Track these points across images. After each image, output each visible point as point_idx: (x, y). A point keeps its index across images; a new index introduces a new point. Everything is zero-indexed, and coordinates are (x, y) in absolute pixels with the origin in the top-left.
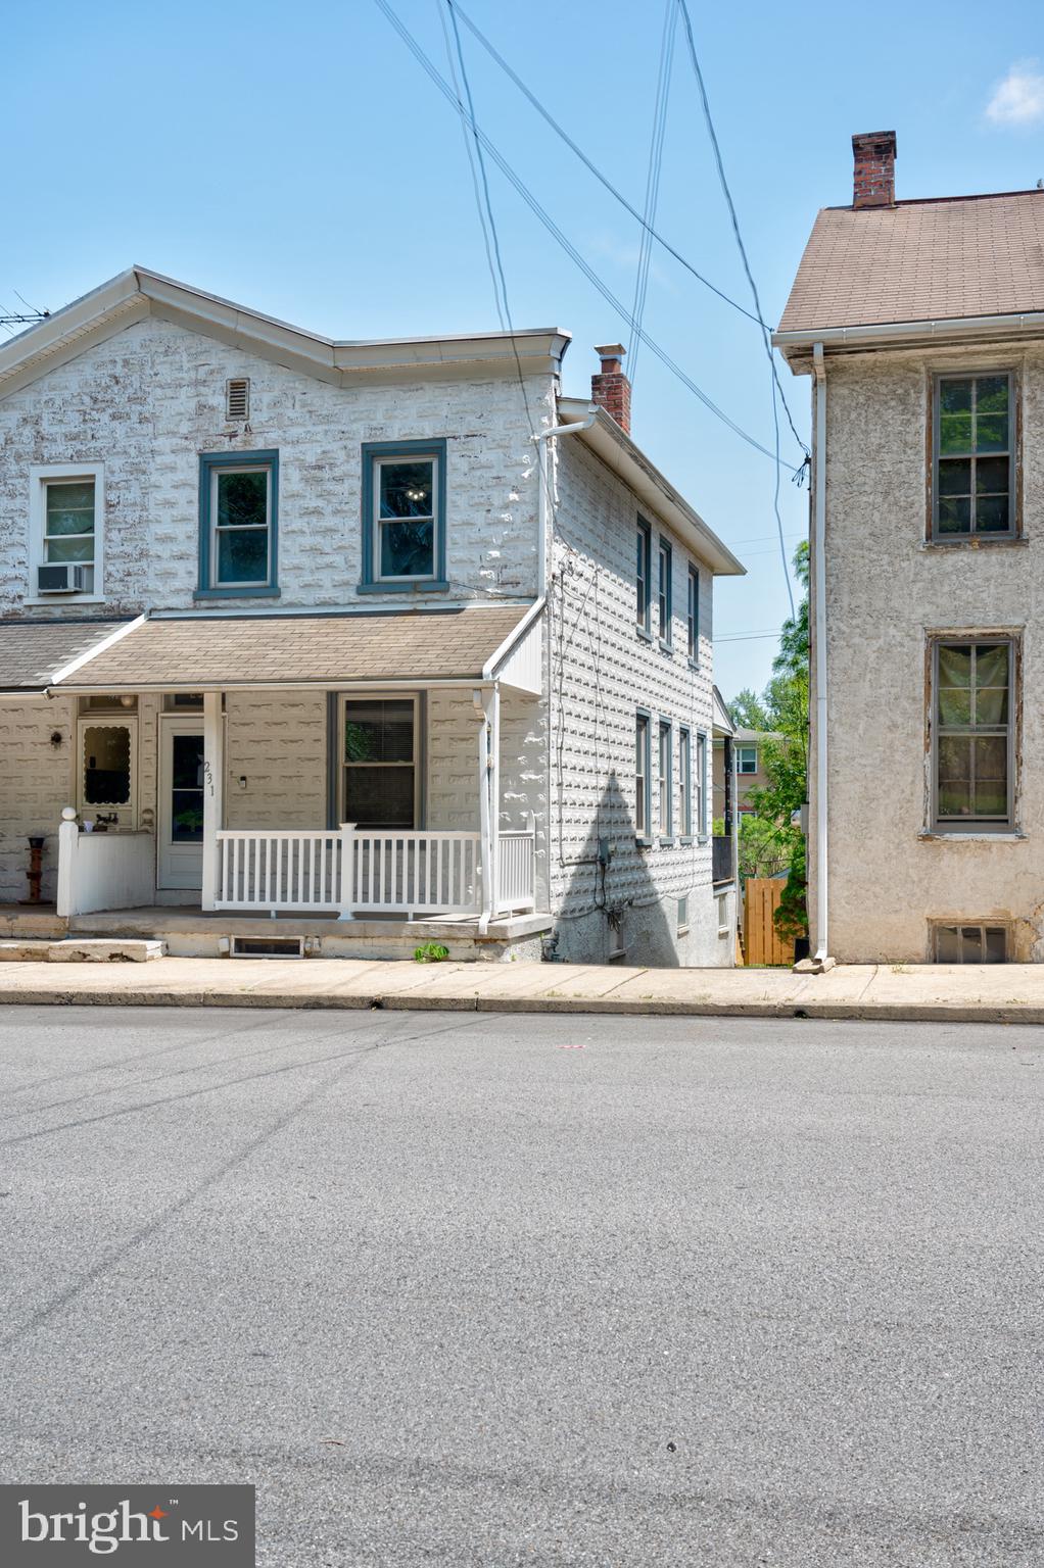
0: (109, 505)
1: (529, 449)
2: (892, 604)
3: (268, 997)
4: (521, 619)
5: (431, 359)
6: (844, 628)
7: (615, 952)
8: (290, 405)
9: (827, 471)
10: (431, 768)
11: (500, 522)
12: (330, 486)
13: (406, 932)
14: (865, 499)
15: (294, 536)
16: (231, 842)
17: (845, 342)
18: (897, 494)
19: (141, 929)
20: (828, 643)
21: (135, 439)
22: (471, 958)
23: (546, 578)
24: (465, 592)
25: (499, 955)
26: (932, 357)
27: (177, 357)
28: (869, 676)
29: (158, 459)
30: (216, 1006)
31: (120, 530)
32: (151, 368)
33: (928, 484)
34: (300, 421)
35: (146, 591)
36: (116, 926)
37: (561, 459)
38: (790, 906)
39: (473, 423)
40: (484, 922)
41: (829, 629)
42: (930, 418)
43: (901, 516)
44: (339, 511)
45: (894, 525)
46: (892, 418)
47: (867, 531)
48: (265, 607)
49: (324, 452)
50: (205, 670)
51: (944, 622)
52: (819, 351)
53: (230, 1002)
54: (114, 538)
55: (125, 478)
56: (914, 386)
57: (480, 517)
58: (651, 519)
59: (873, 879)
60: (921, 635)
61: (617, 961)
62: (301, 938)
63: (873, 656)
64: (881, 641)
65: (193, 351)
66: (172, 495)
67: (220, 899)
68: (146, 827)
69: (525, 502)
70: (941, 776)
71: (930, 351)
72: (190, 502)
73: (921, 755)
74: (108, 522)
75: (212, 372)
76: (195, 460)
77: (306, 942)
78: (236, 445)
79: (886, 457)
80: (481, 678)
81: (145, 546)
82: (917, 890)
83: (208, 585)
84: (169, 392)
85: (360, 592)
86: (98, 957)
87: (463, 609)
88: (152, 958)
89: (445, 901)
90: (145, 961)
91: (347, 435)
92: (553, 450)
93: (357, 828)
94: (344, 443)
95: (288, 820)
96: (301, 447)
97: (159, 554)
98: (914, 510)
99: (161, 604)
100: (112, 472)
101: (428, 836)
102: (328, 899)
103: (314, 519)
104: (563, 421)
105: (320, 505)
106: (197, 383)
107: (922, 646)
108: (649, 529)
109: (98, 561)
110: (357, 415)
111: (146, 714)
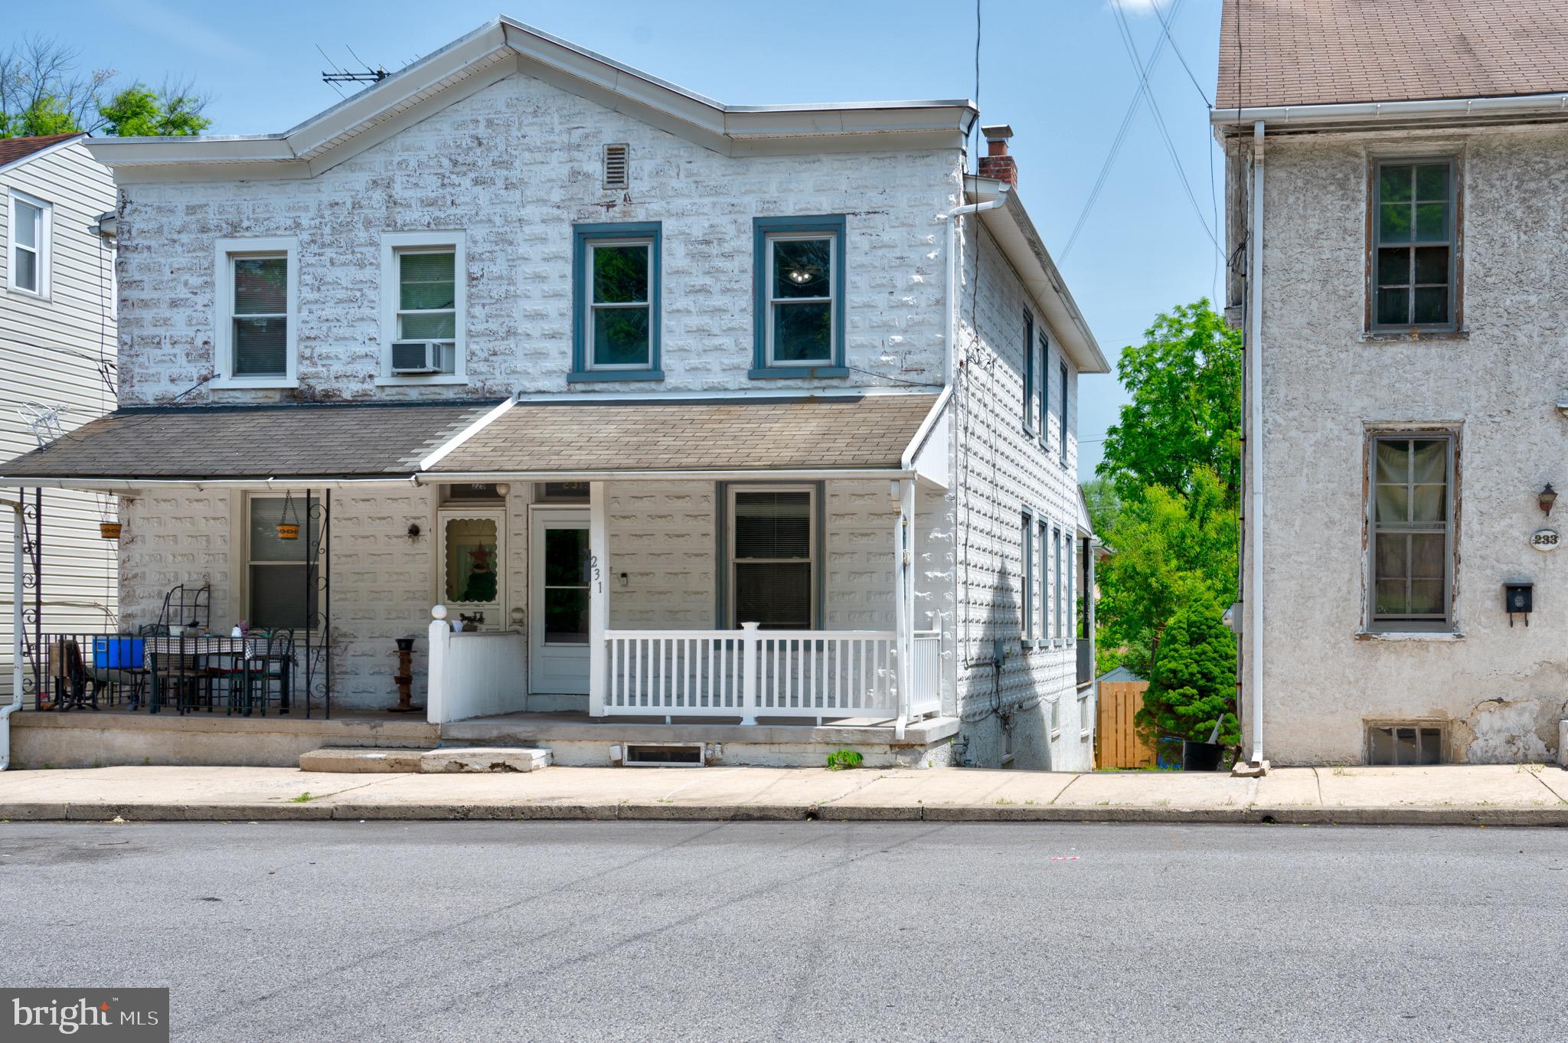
0: (472, 278)
1: (936, 228)
2: (1331, 396)
3: (690, 808)
4: (930, 408)
5: (832, 130)
6: (1280, 420)
7: (1006, 757)
8: (674, 174)
9: (1264, 256)
10: (829, 566)
11: (905, 305)
12: (719, 263)
13: (814, 737)
14: (1303, 287)
15: (678, 315)
16: (621, 642)
17: (1286, 121)
18: (1336, 283)
19: (523, 736)
20: (1264, 436)
21: (500, 206)
22: (887, 764)
23: (954, 364)
24: (866, 378)
25: (916, 761)
26: (1372, 141)
27: (548, 119)
28: (1305, 471)
29: (527, 229)
30: (633, 819)
31: (484, 305)
32: (519, 130)
33: (1368, 273)
34: (686, 191)
35: (514, 372)
36: (495, 733)
37: (967, 241)
38: (1153, 709)
39: (875, 199)
40: (900, 726)
41: (1265, 422)
42: (1369, 205)
43: (1339, 305)
44: (728, 290)
45: (1332, 314)
46: (1332, 204)
47: (1304, 321)
48: (647, 392)
49: (712, 226)
50: (592, 457)
51: (1383, 415)
52: (1260, 129)
53: (649, 815)
54: (477, 314)
55: (489, 249)
56: (1354, 170)
57: (881, 299)
58: (1034, 312)
59: (1309, 680)
60: (1359, 429)
61: (1007, 766)
62: (702, 745)
63: (1310, 450)
64: (1318, 435)
65: (565, 112)
66: (542, 268)
67: (609, 703)
68: (516, 627)
69: (931, 285)
70: (1377, 575)
71: (1371, 135)
72: (563, 276)
73: (1359, 552)
74: (470, 296)
75: (587, 137)
76: (568, 231)
77: (707, 749)
78: (615, 216)
79: (1325, 243)
80: (900, 467)
81: (512, 324)
82: (1354, 691)
83: (584, 367)
84: (539, 157)
85: (752, 376)
86: (477, 767)
87: (862, 397)
88: (538, 768)
89: (844, 704)
90: (531, 771)
91: (737, 208)
92: (960, 230)
93: (760, 628)
94: (734, 216)
95: (675, 619)
96: (689, 220)
97: (529, 332)
98: (1353, 300)
99: (531, 386)
100: (475, 242)
101: (825, 635)
102: (729, 703)
103: (701, 297)
104: (969, 199)
105: (708, 283)
106: (570, 147)
107: (1361, 440)
108: (1032, 320)
109: (460, 339)
110: (748, 187)
111: (515, 505)
